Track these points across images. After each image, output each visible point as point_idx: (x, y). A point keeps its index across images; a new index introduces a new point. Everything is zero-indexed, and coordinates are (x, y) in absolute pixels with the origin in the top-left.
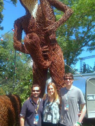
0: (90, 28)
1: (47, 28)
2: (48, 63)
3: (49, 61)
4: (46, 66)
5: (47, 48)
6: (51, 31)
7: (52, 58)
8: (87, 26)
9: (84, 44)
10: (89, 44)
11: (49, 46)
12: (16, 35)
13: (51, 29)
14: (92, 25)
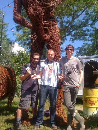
0: (74, 18)
1: (49, 4)
2: (48, 37)
3: (48, 35)
4: (46, 39)
5: (47, 23)
6: (52, 7)
7: (51, 33)
8: (72, 16)
9: (68, 33)
10: (73, 34)
11: (49, 21)
12: (17, 9)
13: (53, 5)
14: (77, 15)
